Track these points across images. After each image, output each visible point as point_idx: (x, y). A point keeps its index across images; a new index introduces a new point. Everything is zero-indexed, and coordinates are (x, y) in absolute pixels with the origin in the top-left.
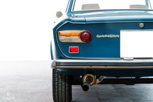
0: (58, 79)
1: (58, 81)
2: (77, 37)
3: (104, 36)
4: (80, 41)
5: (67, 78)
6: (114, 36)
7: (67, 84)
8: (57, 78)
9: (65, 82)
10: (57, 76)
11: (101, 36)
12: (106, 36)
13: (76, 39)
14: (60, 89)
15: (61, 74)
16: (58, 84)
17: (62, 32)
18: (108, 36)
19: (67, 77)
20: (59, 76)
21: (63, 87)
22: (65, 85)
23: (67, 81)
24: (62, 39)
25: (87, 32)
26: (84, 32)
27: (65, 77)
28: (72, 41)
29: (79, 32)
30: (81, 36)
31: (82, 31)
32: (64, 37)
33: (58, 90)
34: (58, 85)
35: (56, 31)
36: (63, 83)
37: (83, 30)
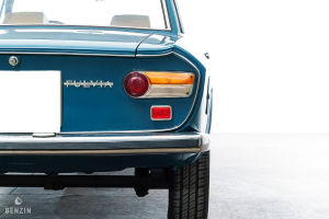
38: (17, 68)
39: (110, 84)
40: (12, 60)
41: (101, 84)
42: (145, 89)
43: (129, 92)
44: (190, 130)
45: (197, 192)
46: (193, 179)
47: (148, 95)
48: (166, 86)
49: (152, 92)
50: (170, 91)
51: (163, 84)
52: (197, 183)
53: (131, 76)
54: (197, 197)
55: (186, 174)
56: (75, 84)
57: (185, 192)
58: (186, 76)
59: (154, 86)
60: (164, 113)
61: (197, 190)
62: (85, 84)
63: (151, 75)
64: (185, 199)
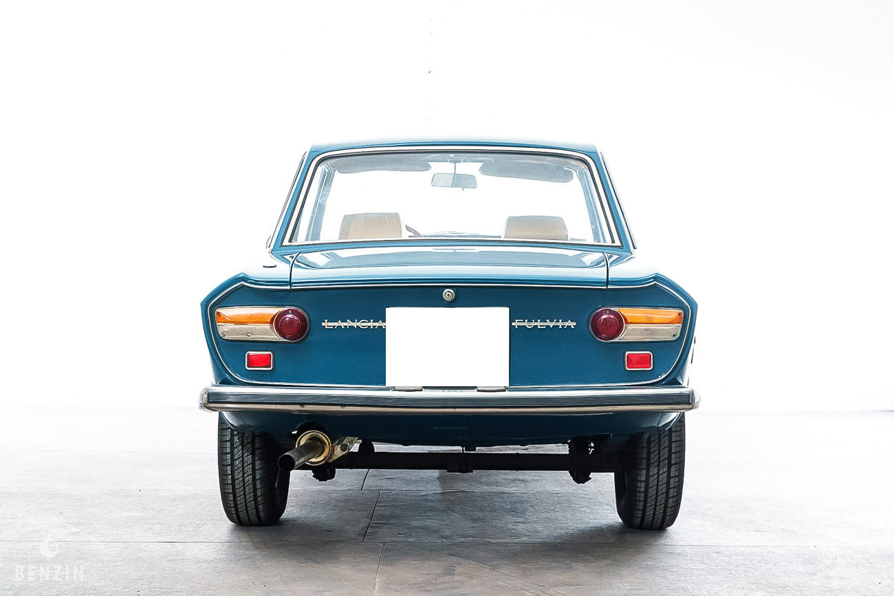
0: (232, 448)
1: (232, 453)
2: (267, 326)
3: (343, 324)
4: (275, 337)
5: (257, 445)
6: (371, 324)
7: (258, 463)
8: (228, 444)
9: (253, 454)
10: (228, 438)
11: (336, 324)
12: (349, 323)
13: (264, 332)
14: (238, 475)
15: (240, 431)
16: (233, 460)
17: (227, 312)
18: (355, 325)
19: (257, 440)
20: (236, 438)
21: (249, 470)
22: (253, 464)
23: (257, 452)
24: (226, 330)
25: (294, 312)
26: (286, 312)
27: (253, 442)
28: (252, 337)
29: (274, 311)
30: (278, 321)
31: (282, 309)
32: (232, 326)
33: (233, 479)
34: (232, 465)
35: (210, 308)
36: (248, 459)
37: (283, 306)
38: (451, 304)
39: (572, 324)
40: (448, 294)
41: (560, 324)
42: (619, 330)
43: (597, 333)
44: (674, 382)
45: (669, 472)
46: (665, 453)
47: (623, 337)
48: (643, 327)
49: (629, 334)
50: (652, 332)
51: (643, 325)
52: (669, 458)
53: (601, 314)
54: (669, 477)
55: (654, 447)
56: (526, 324)
57: (653, 471)
58: (673, 313)
59: (630, 327)
60: (644, 361)
61: (669, 468)
62: (539, 324)
63: (626, 312)
64: (652, 480)
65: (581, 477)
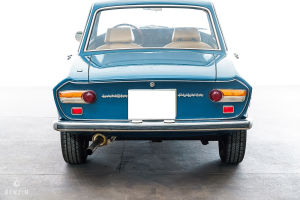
2: (80, 98)
6: (122, 96)
12: (112, 96)
13: (78, 100)
16: (67, 142)
18: (115, 96)
20: (68, 134)
22: (75, 143)
24: (64, 100)
25: (90, 92)
26: (87, 92)
28: (74, 102)
30: (84, 96)
35: (57, 92)
39: (201, 95)
41: (197, 95)
42: (220, 98)
43: (212, 99)
44: (242, 117)
45: (240, 144)
46: (238, 138)
47: (222, 101)
51: (230, 96)
52: (240, 140)
53: (213, 92)
54: (240, 147)
56: (184, 95)
57: (234, 144)
58: (242, 91)
59: (225, 97)
62: (189, 95)
63: (223, 91)
64: (233, 148)
65: (205, 143)
